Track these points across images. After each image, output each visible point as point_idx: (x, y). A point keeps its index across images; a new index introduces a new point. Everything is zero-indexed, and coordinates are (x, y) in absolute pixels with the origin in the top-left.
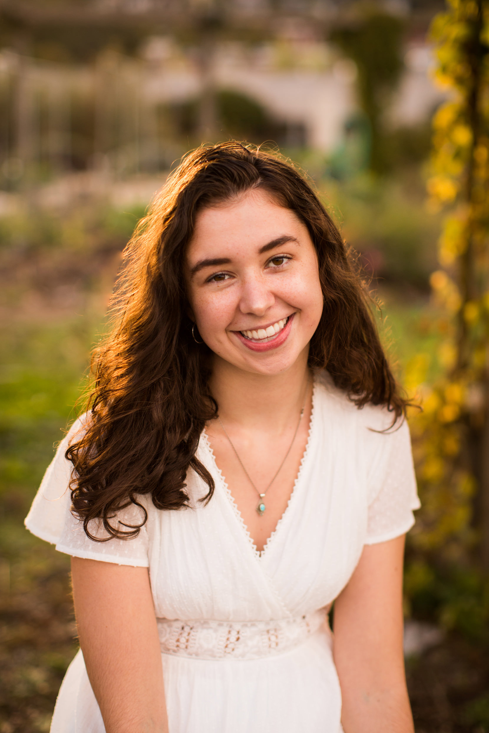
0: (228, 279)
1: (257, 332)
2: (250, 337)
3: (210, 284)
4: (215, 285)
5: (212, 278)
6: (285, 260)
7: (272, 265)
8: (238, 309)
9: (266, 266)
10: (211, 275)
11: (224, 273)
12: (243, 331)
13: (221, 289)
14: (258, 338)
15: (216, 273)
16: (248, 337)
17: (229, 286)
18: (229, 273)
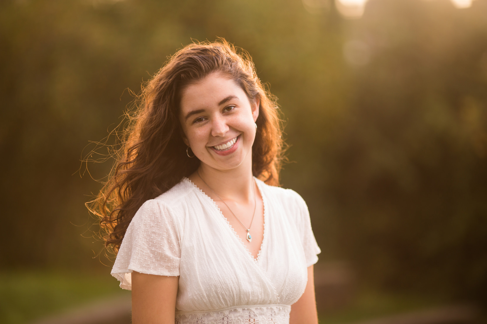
0: (204, 120)
1: (222, 146)
2: (219, 149)
3: (195, 123)
4: (198, 124)
5: (196, 121)
6: (233, 108)
7: (226, 111)
8: (210, 135)
9: (223, 112)
10: (196, 119)
11: (202, 117)
12: (215, 146)
13: (201, 126)
14: (222, 149)
15: (198, 118)
16: (218, 149)
17: (205, 124)
18: (204, 117)
